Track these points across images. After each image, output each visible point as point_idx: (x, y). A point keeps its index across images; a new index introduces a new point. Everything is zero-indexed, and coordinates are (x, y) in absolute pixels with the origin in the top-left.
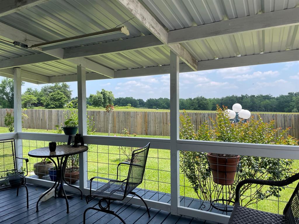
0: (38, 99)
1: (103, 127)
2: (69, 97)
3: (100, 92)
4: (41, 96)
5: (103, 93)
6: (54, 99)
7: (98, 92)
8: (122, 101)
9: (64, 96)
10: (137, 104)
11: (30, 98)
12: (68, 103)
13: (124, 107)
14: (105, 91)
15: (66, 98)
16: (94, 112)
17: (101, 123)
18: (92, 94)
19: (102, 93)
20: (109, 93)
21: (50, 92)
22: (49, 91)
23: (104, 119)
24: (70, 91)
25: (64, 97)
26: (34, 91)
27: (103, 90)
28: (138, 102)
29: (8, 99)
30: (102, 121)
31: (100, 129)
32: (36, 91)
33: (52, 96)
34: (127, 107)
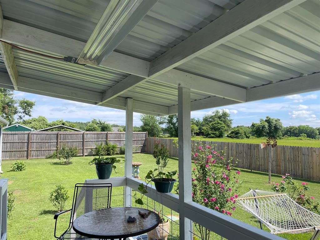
0: (200, 129)
1: (263, 165)
2: (228, 126)
3: (265, 120)
4: (203, 126)
5: (268, 121)
6: (214, 129)
7: (261, 120)
8: (293, 130)
9: (223, 125)
10: (316, 134)
11: (192, 127)
12: (228, 132)
13: (296, 138)
14: (270, 119)
15: (226, 127)
16: (251, 145)
17: (261, 159)
18: (255, 123)
19: (266, 121)
20: (276, 121)
21: (211, 122)
22: (209, 121)
23: (264, 154)
24: (230, 121)
25: (224, 127)
26: (197, 121)
27: (267, 117)
28: (318, 131)
29: (175, 129)
30: (261, 157)
31: (259, 167)
32: (199, 121)
33: (212, 125)
34: (300, 138)
